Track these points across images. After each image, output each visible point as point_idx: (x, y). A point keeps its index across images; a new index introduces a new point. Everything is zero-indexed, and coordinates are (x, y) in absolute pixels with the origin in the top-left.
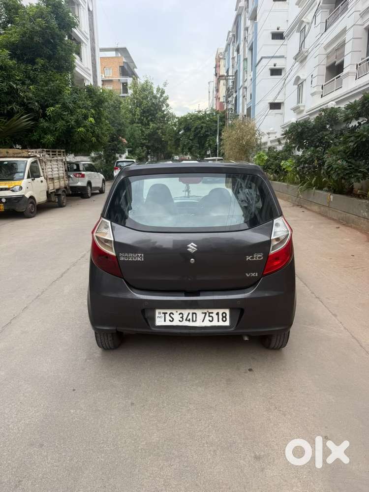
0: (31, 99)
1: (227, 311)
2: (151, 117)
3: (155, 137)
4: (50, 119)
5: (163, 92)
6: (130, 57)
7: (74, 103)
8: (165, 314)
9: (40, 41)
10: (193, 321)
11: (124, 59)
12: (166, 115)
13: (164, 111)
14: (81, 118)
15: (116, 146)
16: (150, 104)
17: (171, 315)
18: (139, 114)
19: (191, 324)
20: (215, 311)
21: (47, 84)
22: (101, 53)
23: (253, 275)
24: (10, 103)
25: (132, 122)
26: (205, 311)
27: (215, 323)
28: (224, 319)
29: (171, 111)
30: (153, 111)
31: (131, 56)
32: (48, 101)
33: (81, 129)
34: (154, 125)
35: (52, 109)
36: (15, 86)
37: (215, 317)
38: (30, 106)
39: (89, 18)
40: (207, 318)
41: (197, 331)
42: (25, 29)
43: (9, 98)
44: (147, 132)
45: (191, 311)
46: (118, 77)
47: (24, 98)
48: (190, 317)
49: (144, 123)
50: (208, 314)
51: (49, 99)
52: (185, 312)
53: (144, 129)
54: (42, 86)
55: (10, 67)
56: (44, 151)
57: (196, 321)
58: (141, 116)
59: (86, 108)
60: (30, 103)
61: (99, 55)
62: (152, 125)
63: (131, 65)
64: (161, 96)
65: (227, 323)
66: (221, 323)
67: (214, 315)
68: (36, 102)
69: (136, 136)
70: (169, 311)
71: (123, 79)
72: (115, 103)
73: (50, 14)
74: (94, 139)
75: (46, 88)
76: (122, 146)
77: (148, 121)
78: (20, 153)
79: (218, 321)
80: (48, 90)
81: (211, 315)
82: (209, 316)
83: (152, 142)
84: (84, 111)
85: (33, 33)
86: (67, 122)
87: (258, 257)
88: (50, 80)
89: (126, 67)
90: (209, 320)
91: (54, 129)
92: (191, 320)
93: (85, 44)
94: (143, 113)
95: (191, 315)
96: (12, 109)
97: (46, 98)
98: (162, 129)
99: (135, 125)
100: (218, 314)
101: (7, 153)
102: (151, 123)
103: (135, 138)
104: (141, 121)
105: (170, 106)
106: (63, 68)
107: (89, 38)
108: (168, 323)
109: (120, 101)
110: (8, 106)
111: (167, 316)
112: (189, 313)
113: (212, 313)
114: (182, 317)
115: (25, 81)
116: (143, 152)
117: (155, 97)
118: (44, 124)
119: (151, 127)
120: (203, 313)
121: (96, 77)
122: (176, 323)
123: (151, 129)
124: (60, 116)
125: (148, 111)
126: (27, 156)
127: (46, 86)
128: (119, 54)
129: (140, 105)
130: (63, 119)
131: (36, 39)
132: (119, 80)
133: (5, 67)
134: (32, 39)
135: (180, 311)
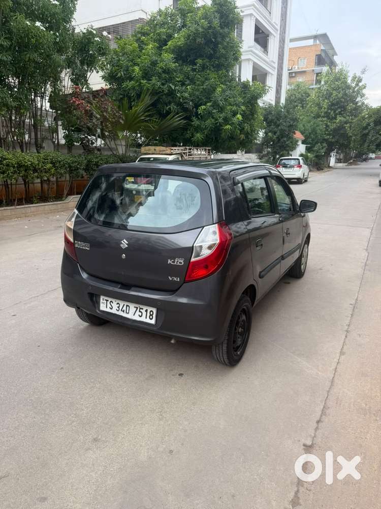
0: (186, 98)
1: (155, 310)
2: (340, 110)
3: (342, 132)
4: (201, 116)
5: (360, 80)
6: (330, 43)
7: (226, 100)
8: (107, 301)
9: (202, 42)
10: (126, 313)
11: (322, 46)
12: (360, 106)
13: (357, 103)
14: (229, 115)
15: (285, 143)
16: (340, 95)
17: (111, 303)
18: (326, 107)
19: (124, 315)
20: (145, 308)
21: (203, 83)
22: (292, 43)
23: (175, 279)
24: (170, 103)
25: (318, 116)
26: (137, 306)
27: (143, 319)
28: (151, 317)
29: (366, 102)
30: (344, 102)
31: (332, 42)
32: (203, 100)
33: (228, 127)
34: (342, 119)
35: (203, 107)
36: (173, 87)
37: (144, 313)
38: (186, 106)
39: (282, 8)
40: (138, 313)
41: (129, 323)
42: (190, 31)
43: (170, 98)
44: (333, 126)
45: (126, 303)
46: (312, 68)
47: (180, 98)
48: (124, 308)
49: (331, 117)
50: (139, 308)
51: (203, 98)
52: (122, 303)
53: (329, 123)
54: (199, 85)
55: (173, 69)
56: (186, 149)
57: (128, 313)
58: (328, 109)
59: (237, 105)
60: (185, 103)
61: (289, 45)
62: (339, 118)
63: (330, 52)
64: (357, 85)
65: (153, 322)
66: (148, 321)
67: (143, 311)
68: (191, 101)
69: (319, 131)
70: (110, 300)
71: (318, 69)
72: (302, 96)
73: (214, 14)
74: (243, 136)
75: (202, 87)
76: (291, 142)
77: (336, 115)
78: (164, 151)
79: (146, 318)
80: (203, 88)
81: (141, 310)
82: (140, 311)
83: (337, 137)
84: (234, 108)
85: (196, 34)
86: (217, 120)
87: (180, 261)
88: (206, 79)
89: (323, 55)
90: (139, 315)
91: (204, 127)
92: (125, 312)
93: (274, 35)
94: (331, 106)
95: (125, 306)
96: (170, 109)
97: (200, 97)
98: (351, 122)
99: (320, 119)
100: (146, 311)
101: (155, 150)
102: (338, 116)
103: (316, 133)
104: (327, 115)
105: (366, 96)
106: (224, 66)
107: (279, 29)
108: (108, 310)
109: (308, 94)
110: (167, 106)
111: (108, 302)
112: (124, 305)
113: (142, 309)
114: (119, 307)
115: (186, 81)
116: (323, 148)
117: (349, 87)
118: (196, 122)
119: (338, 121)
120: (135, 307)
121: (282, 69)
122: (114, 311)
123: (338, 123)
124: (210, 114)
125: (338, 103)
126: (170, 153)
127: (202, 85)
128: (318, 41)
129: (330, 96)
130: (213, 118)
131: (199, 40)
132: (313, 70)
133: (168, 70)
134: (195, 40)
135: (118, 301)
